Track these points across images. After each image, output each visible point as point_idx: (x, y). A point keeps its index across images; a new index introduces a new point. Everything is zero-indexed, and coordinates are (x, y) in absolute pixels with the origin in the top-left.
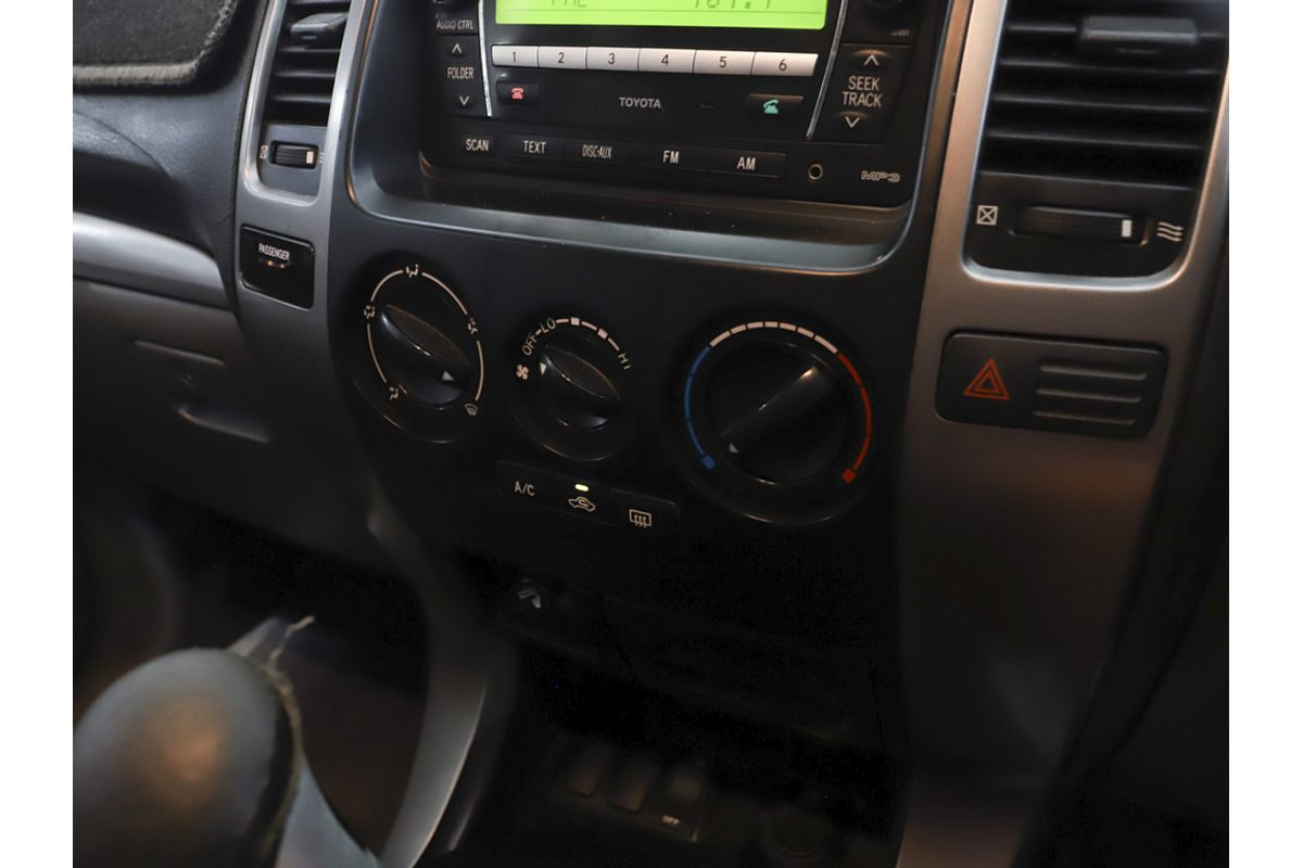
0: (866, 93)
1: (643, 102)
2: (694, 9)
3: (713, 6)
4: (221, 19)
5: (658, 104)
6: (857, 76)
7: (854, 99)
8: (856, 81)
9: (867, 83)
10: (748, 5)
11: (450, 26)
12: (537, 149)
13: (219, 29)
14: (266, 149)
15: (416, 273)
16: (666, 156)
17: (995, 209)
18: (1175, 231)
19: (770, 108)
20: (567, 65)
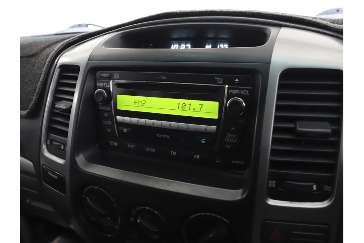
0: (232, 138)
1: (164, 136)
2: (177, 109)
3: (184, 109)
4: (33, 101)
5: (168, 137)
6: (229, 133)
7: (228, 140)
8: (229, 135)
9: (232, 136)
10: (194, 109)
11: (103, 108)
12: (132, 147)
13: (33, 103)
14: (49, 141)
15: (97, 188)
16: (172, 153)
17: (274, 182)
18: (329, 188)
19: (203, 141)
20: (140, 124)
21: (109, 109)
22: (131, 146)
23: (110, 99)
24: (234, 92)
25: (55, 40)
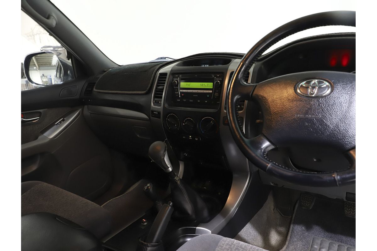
7: (216, 95)
8: (216, 93)
11: (175, 88)
13: (148, 88)
14: (154, 101)
15: (172, 114)
16: (198, 101)
19: (208, 96)
20: (188, 92)
21: (177, 88)
22: (185, 100)
23: (178, 85)
24: (217, 79)
25: (154, 65)
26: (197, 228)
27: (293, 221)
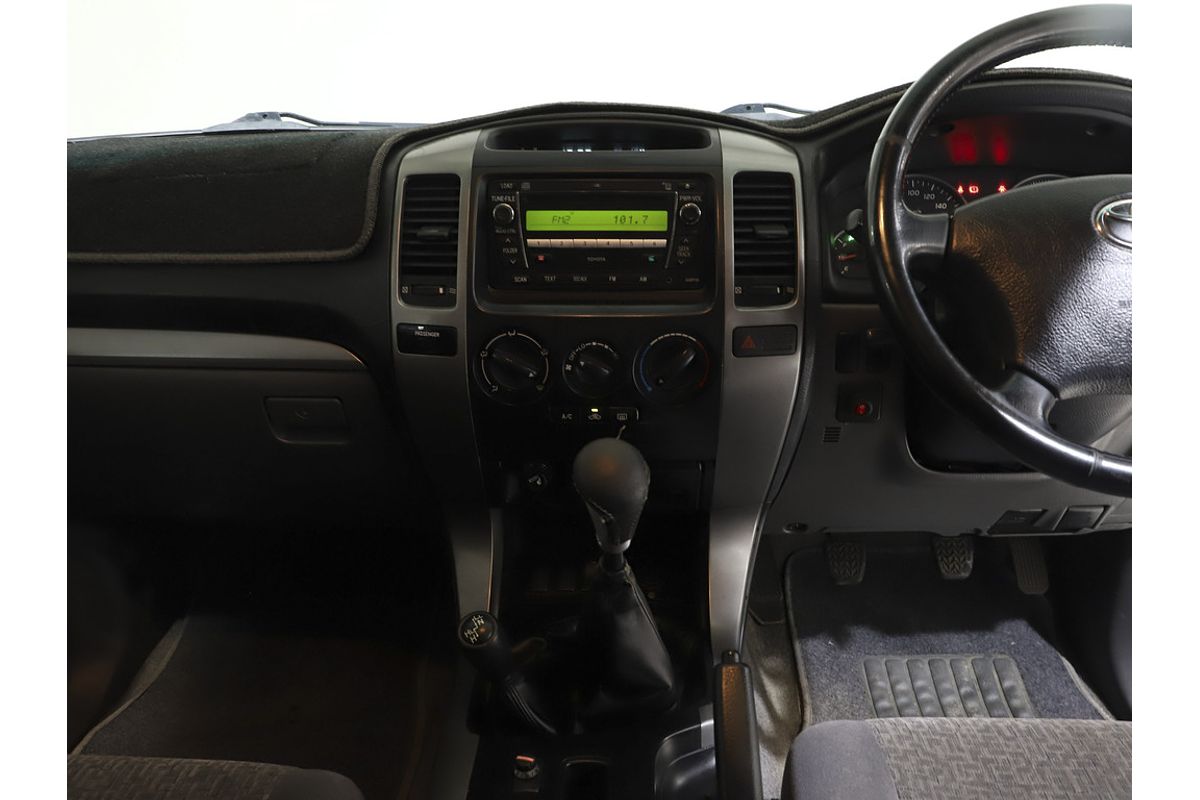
1: (598, 259)
2: (615, 224)
5: (604, 260)
6: (682, 246)
7: (680, 254)
9: (686, 250)
11: (505, 232)
12: (552, 280)
13: (369, 234)
14: (406, 288)
15: (514, 334)
16: (610, 279)
17: (740, 288)
18: (792, 290)
19: (651, 259)
20: (565, 246)
21: (514, 231)
22: (550, 278)
23: (515, 220)
26: (702, 725)
27: (794, 631)
